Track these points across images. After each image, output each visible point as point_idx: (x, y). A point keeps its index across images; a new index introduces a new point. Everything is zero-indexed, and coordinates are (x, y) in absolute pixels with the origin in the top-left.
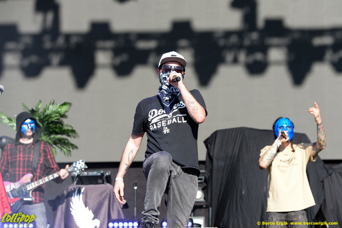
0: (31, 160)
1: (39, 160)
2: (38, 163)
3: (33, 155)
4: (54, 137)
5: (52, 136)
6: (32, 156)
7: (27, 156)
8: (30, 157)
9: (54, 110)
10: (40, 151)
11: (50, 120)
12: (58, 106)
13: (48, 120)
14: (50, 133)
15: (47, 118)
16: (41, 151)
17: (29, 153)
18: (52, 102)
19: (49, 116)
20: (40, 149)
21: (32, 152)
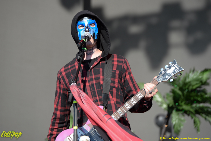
0: (102, 82)
1: (113, 82)
2: (111, 88)
3: (103, 75)
4: (196, 106)
5: (194, 105)
6: (101, 77)
7: (93, 77)
8: (99, 78)
9: (195, 77)
10: (113, 68)
11: (191, 88)
12: (198, 74)
13: (188, 89)
14: (192, 102)
15: (187, 87)
16: (115, 69)
17: (97, 73)
18: (192, 69)
19: (189, 84)
20: (113, 65)
21: (101, 70)
